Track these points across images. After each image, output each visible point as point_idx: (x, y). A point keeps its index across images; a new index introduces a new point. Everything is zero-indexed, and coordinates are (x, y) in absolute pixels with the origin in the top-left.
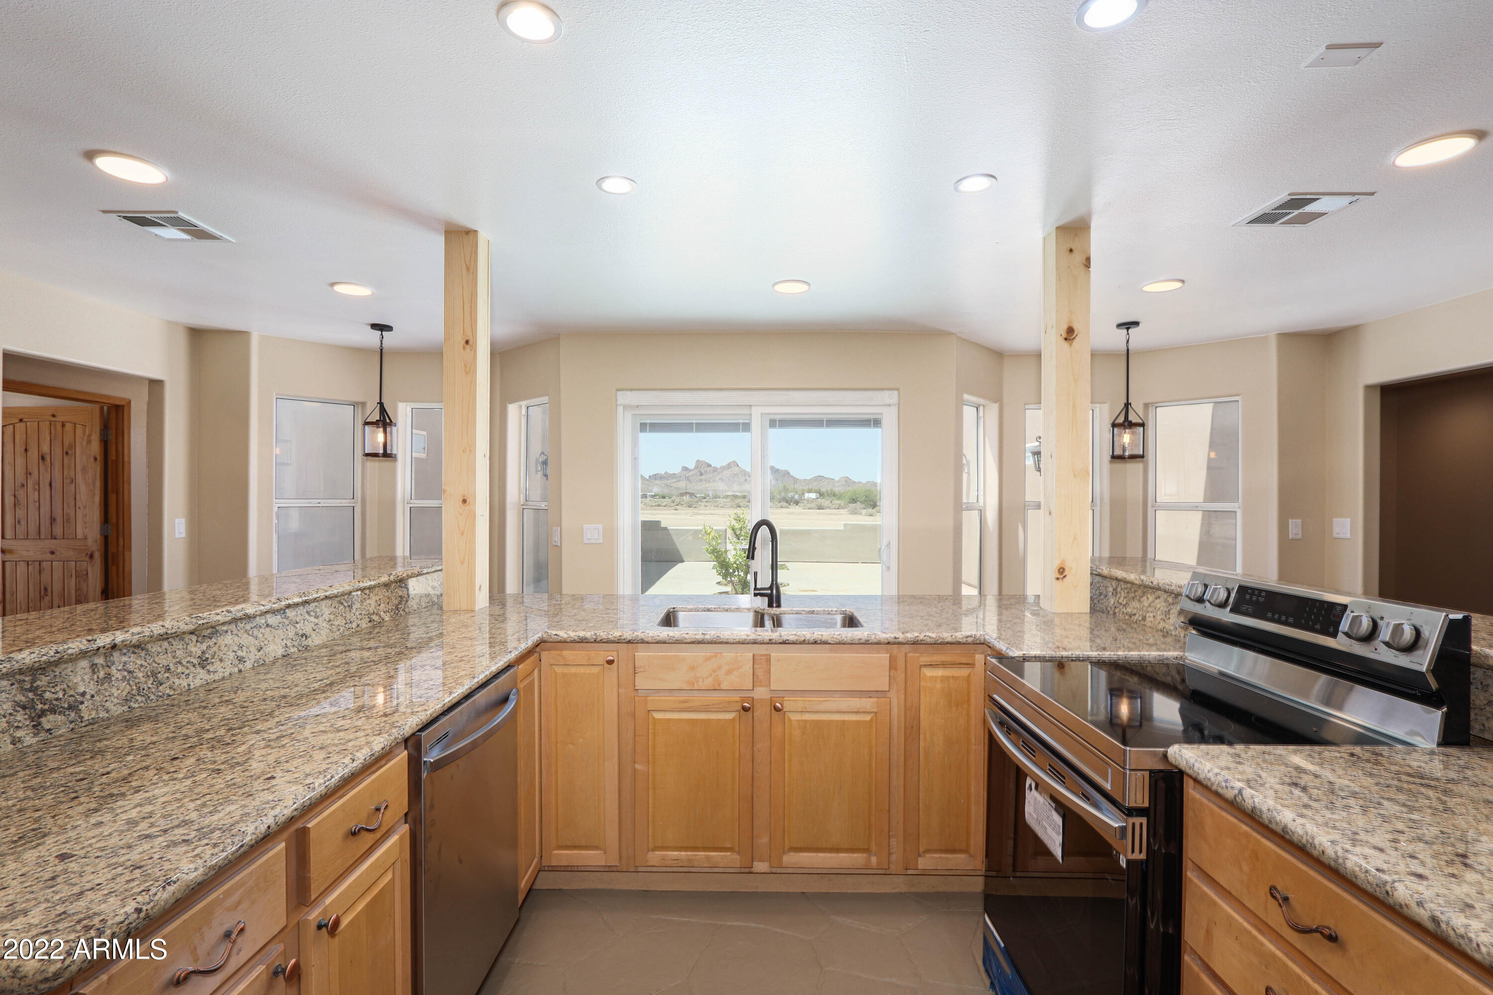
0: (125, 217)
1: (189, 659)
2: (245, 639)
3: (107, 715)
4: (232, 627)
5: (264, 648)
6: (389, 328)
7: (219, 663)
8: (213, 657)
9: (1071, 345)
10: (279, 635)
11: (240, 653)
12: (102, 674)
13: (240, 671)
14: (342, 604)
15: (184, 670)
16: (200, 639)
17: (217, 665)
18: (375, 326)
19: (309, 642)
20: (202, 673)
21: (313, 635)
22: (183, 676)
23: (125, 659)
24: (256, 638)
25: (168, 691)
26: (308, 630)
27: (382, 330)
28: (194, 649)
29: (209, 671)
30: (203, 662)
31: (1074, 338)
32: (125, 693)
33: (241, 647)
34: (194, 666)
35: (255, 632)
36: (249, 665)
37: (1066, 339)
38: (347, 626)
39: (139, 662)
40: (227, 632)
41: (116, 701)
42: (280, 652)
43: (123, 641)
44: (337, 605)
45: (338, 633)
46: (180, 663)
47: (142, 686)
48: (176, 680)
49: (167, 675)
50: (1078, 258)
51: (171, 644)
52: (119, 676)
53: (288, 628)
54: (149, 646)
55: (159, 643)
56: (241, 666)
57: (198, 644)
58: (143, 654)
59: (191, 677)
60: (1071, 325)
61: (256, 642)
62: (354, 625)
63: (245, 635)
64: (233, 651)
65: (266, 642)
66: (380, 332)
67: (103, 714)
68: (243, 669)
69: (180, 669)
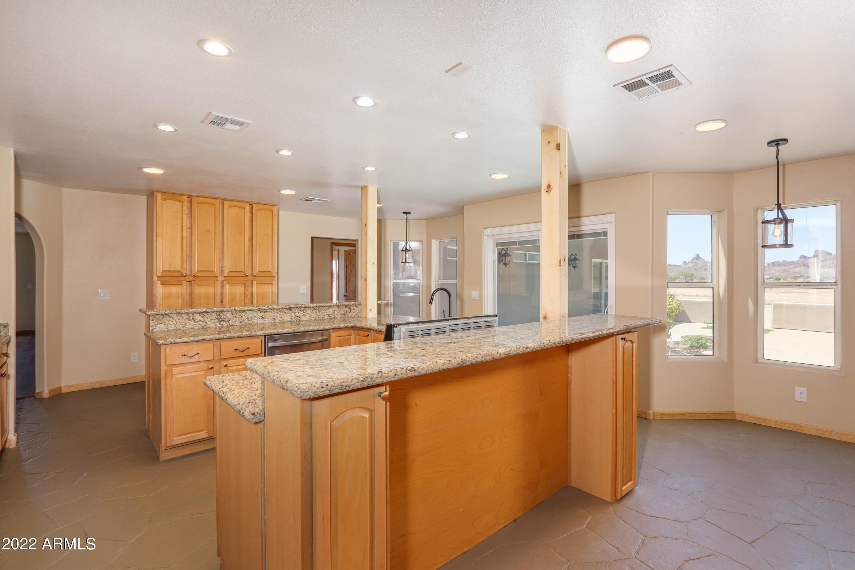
0: (305, 200)
1: (258, 316)
2: (276, 314)
3: (235, 324)
4: (272, 311)
5: (283, 318)
6: (410, 213)
7: (267, 319)
8: (265, 317)
9: (549, 194)
10: (288, 315)
11: (274, 318)
12: (234, 316)
13: (274, 322)
14: (315, 310)
15: (257, 319)
16: (261, 312)
17: (266, 319)
18: (404, 213)
19: (301, 319)
20: (262, 320)
21: (303, 317)
22: (256, 320)
23: (240, 313)
24: (280, 315)
25: (252, 323)
26: (300, 315)
27: (407, 214)
28: (259, 314)
29: (264, 320)
30: (262, 318)
31: (551, 190)
32: (240, 321)
33: (275, 316)
34: (259, 318)
35: (280, 313)
36: (277, 321)
37: (547, 191)
38: (318, 316)
39: (244, 315)
40: (270, 312)
41: (238, 322)
42: (289, 320)
43: (237, 309)
44: (313, 310)
45: (314, 318)
46: (255, 317)
47: (244, 320)
48: (254, 321)
49: (251, 319)
50: (553, 145)
51: (252, 312)
52: (239, 317)
53: (292, 314)
54: (247, 311)
55: (250, 311)
56: (275, 321)
57: (261, 313)
58: (245, 313)
59: (258, 320)
60: (549, 184)
61: (280, 316)
62: (321, 317)
63: (276, 313)
64: (272, 317)
65: (284, 316)
66: (406, 215)
67: (234, 324)
68: (275, 322)
69: (255, 318)
